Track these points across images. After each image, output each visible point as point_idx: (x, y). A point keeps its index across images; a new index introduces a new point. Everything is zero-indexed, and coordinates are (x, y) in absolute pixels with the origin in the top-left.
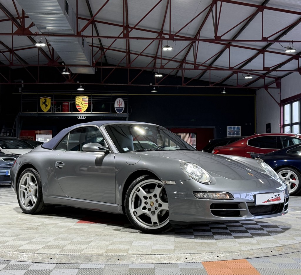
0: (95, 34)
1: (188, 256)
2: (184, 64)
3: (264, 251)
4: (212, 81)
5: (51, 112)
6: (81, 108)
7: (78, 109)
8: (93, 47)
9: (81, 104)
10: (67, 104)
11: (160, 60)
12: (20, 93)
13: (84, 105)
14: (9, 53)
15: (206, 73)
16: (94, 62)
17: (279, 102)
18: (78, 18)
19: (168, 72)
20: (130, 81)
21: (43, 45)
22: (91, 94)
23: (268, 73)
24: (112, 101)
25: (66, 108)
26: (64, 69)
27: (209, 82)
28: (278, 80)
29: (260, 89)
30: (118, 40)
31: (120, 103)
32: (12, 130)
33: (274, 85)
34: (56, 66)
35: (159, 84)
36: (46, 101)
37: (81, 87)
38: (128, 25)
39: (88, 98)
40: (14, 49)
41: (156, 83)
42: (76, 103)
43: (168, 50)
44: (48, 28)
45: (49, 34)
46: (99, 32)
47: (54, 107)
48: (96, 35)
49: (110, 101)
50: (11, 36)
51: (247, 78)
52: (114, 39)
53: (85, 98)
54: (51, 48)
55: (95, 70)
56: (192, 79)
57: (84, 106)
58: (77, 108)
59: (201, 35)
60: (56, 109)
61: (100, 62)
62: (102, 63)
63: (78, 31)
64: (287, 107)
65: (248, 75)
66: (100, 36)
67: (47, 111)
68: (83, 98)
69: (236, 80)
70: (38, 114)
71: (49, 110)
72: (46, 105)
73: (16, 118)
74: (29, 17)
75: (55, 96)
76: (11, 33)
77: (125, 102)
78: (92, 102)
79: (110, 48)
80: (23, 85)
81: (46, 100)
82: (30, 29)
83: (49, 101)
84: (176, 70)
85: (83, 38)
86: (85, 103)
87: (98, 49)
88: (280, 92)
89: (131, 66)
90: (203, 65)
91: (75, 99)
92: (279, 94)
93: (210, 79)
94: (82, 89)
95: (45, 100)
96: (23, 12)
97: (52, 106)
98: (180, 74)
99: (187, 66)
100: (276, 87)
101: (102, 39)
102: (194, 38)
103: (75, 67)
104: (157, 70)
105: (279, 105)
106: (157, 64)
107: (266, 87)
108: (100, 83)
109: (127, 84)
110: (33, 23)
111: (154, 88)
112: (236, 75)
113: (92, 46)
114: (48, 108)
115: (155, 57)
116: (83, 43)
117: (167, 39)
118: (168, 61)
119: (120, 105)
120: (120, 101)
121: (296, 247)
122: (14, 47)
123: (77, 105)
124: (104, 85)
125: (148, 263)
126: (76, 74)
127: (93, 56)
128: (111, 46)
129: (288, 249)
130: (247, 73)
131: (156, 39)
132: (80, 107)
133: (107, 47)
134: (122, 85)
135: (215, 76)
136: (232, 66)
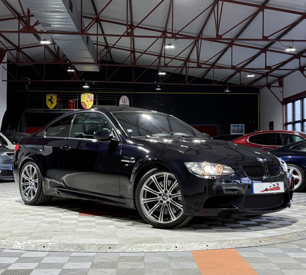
0: (100, 32)
1: (178, 245)
2: (188, 63)
3: (253, 241)
4: (215, 79)
5: (57, 109)
6: (86, 106)
7: (83, 107)
8: (98, 46)
9: (87, 101)
10: (73, 101)
11: (164, 58)
12: (27, 90)
13: (89, 102)
14: (16, 51)
15: (210, 71)
16: (99, 60)
17: (282, 100)
18: (82, 17)
19: (172, 70)
20: (134, 79)
21: (48, 42)
22: (96, 92)
23: (271, 72)
24: (117, 99)
25: (72, 105)
26: (69, 66)
27: (212, 80)
28: (280, 79)
29: (263, 87)
30: (123, 38)
31: (124, 101)
32: (18, 126)
33: (277, 84)
34: (61, 64)
35: (163, 82)
36: (52, 99)
37: (86, 84)
38: (132, 24)
39: (93, 95)
40: (20, 47)
41: (160, 81)
42: (81, 100)
43: (170, 48)
44: (52, 26)
45: (54, 32)
46: (104, 30)
47: (60, 104)
48: (102, 33)
49: (115, 99)
50: (18, 34)
51: (249, 76)
52: (119, 38)
53: (91, 95)
54: (56, 47)
55: (100, 67)
56: (195, 77)
57: (89, 104)
58: (82, 105)
59: (203, 34)
60: (62, 106)
61: (106, 60)
62: (108, 61)
63: (83, 29)
64: (290, 105)
65: (250, 73)
66: (105, 34)
67: (53, 109)
68: (88, 96)
69: (239, 79)
70: (44, 111)
71: (55, 107)
72: (52, 103)
73: (22, 115)
74: (34, 15)
75: (61, 93)
76: (17, 30)
77: (129, 99)
78: (97, 99)
79: (115, 46)
80: (29, 83)
81: (52, 97)
82: (35, 27)
83: (55, 98)
84: (180, 69)
85: (88, 35)
86: (90, 101)
87: (104, 47)
88: (282, 91)
89: (136, 64)
90: (206, 63)
91: (80, 96)
92: (282, 93)
93: (213, 77)
94: (87, 87)
95: (50, 98)
96: (29, 11)
97: (58, 103)
98: (184, 73)
99: (191, 65)
100: (278, 86)
101: (107, 37)
102: (198, 37)
103: (80, 65)
104: (161, 68)
105: (281, 103)
106: (161, 63)
107: (269, 86)
108: (105, 80)
109: (132, 82)
110: (38, 21)
111: (159, 86)
112: (239, 73)
113: (97, 44)
114: (54, 105)
115: (160, 56)
116: (88, 42)
117: (169, 38)
118: (172, 59)
119: (124, 102)
120: (124, 98)
121: (285, 238)
122: (20, 45)
123: (82, 102)
124: (109, 83)
125: (139, 251)
126: (82, 72)
127: (98, 54)
128: (116, 44)
129: (277, 240)
130: (249, 72)
131: (161, 37)
132: (85, 104)
133: (112, 46)
134: (127, 82)
135: (219, 74)
136: (234, 64)
